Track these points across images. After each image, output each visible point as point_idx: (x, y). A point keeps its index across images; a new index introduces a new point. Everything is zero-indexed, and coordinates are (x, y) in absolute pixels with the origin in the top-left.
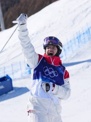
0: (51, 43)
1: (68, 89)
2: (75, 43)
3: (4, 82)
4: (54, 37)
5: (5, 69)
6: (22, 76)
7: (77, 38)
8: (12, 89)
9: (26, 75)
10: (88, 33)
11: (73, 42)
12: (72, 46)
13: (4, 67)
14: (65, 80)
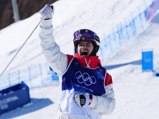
0: (83, 39)
1: (111, 100)
2: (115, 39)
3: (18, 91)
4: (88, 30)
5: (19, 74)
6: (43, 84)
7: (118, 32)
8: (29, 100)
9: (49, 82)
10: (133, 26)
11: (112, 37)
12: (110, 43)
13: (19, 71)
14: (107, 88)
